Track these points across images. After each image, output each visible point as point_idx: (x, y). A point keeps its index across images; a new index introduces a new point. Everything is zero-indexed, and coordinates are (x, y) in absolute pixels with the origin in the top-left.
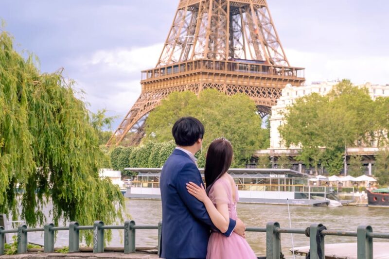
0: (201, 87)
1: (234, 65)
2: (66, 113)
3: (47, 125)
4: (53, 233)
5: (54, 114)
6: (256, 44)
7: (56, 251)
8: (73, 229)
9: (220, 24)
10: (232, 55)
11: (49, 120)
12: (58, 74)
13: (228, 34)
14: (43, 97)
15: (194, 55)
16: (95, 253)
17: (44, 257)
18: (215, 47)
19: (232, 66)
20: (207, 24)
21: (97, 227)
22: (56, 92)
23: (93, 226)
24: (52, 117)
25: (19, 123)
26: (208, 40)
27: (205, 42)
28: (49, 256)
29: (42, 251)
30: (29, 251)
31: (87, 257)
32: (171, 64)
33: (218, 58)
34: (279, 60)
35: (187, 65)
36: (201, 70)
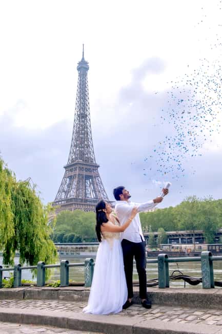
0: (73, 210)
1: (87, 200)
2: (31, 202)
3: (20, 209)
4: (44, 270)
5: (25, 203)
6: (95, 192)
7: (48, 285)
8: (64, 266)
9: (81, 183)
10: (85, 196)
11: (22, 206)
12: (27, 181)
13: (84, 188)
14: (18, 193)
15: (70, 196)
16: (87, 287)
17: (38, 291)
18: (79, 193)
19: (86, 201)
20: (76, 184)
21: (88, 264)
22: (26, 192)
23: (84, 263)
24: (24, 205)
25: (6, 206)
26: (76, 190)
27: (75, 191)
28: (43, 290)
29: (35, 285)
30: (23, 285)
31: (81, 291)
32: (60, 200)
33: (80, 197)
34: (105, 198)
35: (67, 200)
36: (73, 202)
